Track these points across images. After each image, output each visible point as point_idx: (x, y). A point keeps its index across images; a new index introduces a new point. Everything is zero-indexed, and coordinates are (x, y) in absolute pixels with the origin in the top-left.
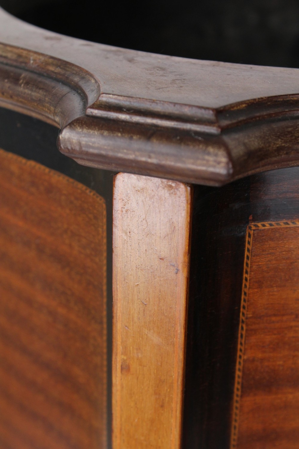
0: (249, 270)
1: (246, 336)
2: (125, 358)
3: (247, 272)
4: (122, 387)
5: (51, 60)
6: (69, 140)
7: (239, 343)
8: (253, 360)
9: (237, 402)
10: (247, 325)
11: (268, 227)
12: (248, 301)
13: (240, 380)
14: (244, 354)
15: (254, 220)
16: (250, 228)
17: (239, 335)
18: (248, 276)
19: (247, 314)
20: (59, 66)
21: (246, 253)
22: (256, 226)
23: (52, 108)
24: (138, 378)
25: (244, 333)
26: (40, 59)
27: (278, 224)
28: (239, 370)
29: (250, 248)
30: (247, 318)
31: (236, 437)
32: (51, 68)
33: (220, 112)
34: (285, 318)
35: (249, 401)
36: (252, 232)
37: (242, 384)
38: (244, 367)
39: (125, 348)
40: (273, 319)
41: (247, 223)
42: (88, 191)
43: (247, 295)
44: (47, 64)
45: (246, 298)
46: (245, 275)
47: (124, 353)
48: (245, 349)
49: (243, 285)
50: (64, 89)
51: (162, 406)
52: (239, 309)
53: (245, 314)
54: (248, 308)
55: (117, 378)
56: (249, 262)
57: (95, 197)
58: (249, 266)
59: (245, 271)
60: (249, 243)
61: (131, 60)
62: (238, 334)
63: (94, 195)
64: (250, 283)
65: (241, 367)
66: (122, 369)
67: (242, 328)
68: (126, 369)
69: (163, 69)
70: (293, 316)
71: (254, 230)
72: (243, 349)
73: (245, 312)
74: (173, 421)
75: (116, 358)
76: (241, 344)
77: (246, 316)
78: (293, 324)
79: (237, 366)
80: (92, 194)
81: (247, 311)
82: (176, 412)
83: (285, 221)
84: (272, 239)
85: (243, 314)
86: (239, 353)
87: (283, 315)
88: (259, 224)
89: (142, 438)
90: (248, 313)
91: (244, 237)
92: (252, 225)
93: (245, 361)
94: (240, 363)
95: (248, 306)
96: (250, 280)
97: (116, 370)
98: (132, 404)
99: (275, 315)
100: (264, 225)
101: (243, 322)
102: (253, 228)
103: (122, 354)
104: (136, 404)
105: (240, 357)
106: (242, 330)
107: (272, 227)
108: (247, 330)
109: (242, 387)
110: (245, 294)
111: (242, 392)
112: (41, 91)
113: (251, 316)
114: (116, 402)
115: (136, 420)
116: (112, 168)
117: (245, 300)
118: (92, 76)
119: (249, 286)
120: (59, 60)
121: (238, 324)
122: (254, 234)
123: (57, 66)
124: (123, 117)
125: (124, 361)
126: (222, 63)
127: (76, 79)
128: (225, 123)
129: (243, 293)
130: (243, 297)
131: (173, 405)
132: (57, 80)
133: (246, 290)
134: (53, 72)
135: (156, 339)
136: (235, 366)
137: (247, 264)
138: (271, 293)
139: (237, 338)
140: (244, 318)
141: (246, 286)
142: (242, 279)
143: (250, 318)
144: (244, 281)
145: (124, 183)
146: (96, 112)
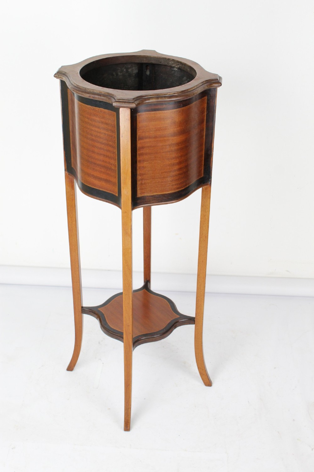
7: (137, 132)
8: (140, 135)
9: (138, 142)
14: (138, 134)
29: (138, 117)
31: (138, 148)
33: (134, 99)
40: (142, 128)
41: (138, 113)
46: (137, 121)
49: (137, 123)
57: (118, 110)
68: (122, 137)
78: (145, 128)
83: (143, 113)
84: (141, 115)
85: (138, 127)
91: (137, 115)
111: (138, 140)
116: (119, 107)
121: (137, 129)
122: (139, 115)
124: (121, 100)
145: (121, 109)
146: (117, 100)
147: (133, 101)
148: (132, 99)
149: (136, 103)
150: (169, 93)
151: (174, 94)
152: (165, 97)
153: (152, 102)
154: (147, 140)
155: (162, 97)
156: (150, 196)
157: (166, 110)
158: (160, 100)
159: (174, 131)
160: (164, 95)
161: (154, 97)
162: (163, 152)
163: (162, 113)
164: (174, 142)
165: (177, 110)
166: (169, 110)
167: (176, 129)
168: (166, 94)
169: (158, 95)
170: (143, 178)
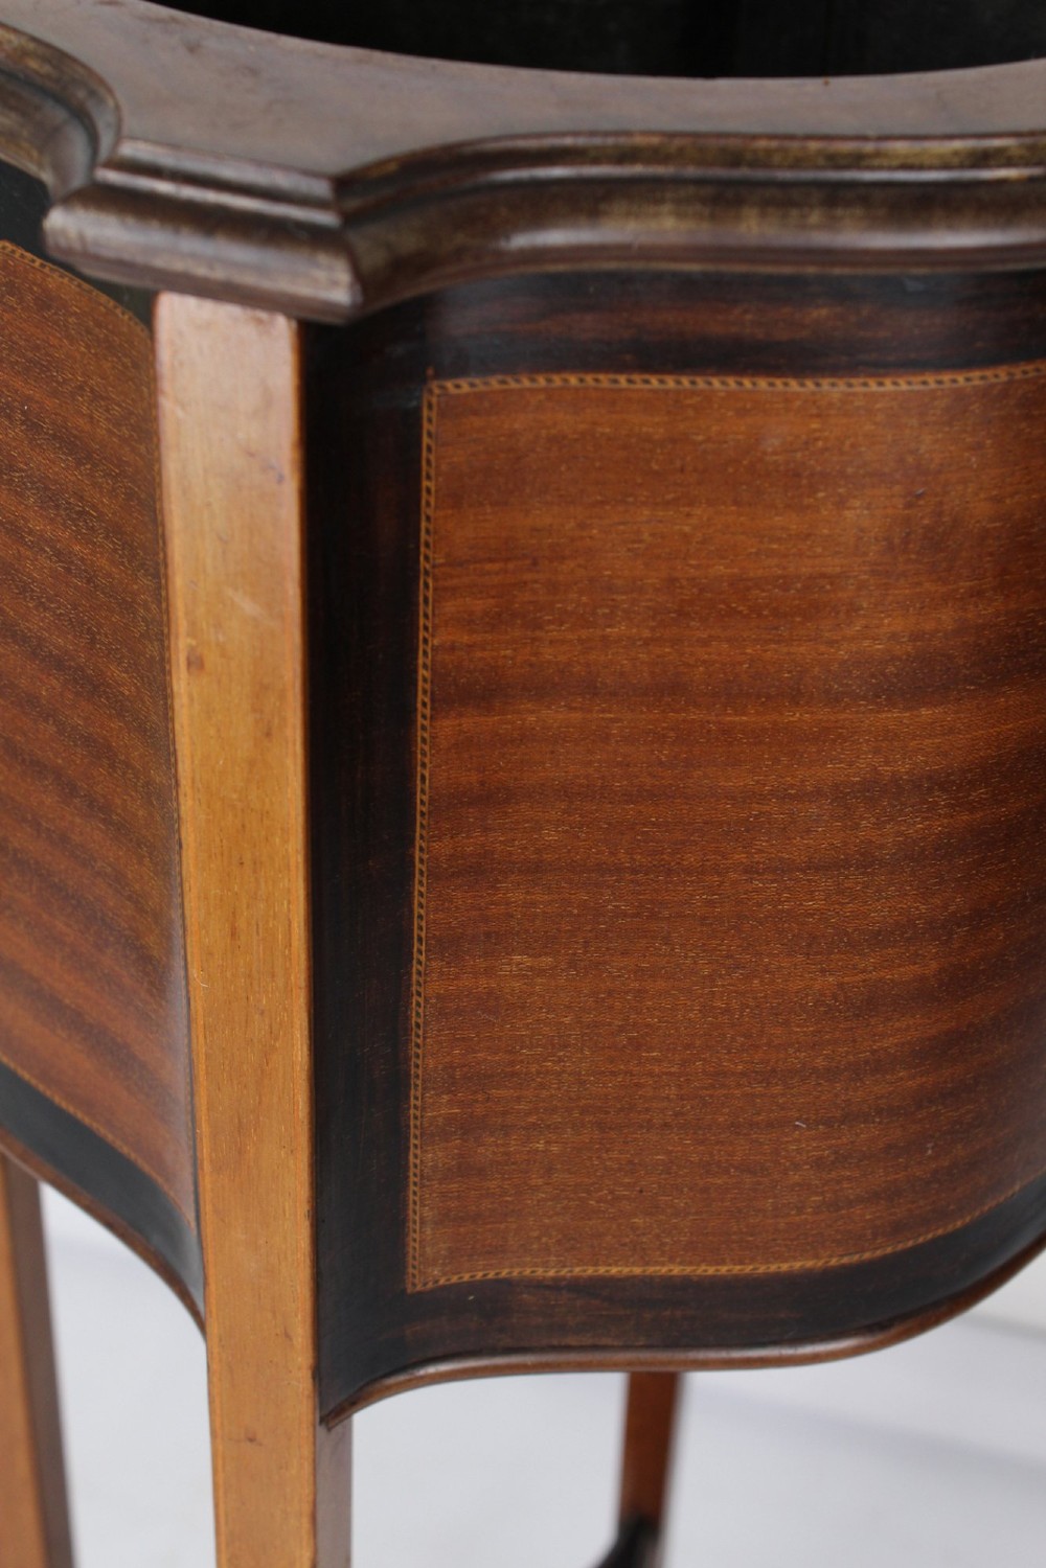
0: (433, 473)
1: (434, 601)
2: (194, 643)
3: (429, 477)
4: (191, 699)
5: (31, 46)
6: (63, 232)
7: (421, 613)
8: (453, 648)
9: (424, 728)
10: (435, 579)
11: (466, 388)
12: (436, 533)
13: (428, 686)
14: (433, 636)
15: (437, 376)
16: (431, 392)
17: (421, 599)
18: (431, 485)
19: (434, 559)
20: (50, 62)
21: (425, 440)
22: (442, 387)
23: (35, 154)
24: (219, 682)
25: (430, 594)
26: (10, 42)
27: (486, 384)
28: (425, 666)
29: (433, 429)
30: (434, 567)
31: (425, 798)
32: (33, 64)
33: (344, 184)
34: (511, 566)
35: (447, 725)
36: (434, 400)
37: (432, 693)
38: (433, 660)
39: (193, 624)
40: (488, 567)
41: (424, 380)
42: (118, 311)
43: (432, 520)
44: (25, 53)
45: (431, 527)
46: (425, 483)
47: (192, 633)
48: (435, 627)
49: (423, 503)
50: (59, 115)
51: (268, 734)
52: (418, 548)
53: (430, 558)
54: (434, 546)
55: (182, 683)
56: (432, 458)
57: (132, 323)
58: (434, 464)
59: (424, 474)
60: (430, 420)
61: (193, 48)
62: (418, 596)
63: (130, 319)
64: (437, 498)
65: (429, 662)
66: (189, 664)
67: (426, 586)
68: (196, 663)
69: (253, 72)
70: (528, 562)
71: (439, 396)
72: (430, 625)
73: (431, 555)
74: (289, 762)
75: (176, 644)
76: (426, 616)
77: (431, 561)
78: (528, 576)
79: (421, 660)
80: (126, 317)
81: (434, 552)
82: (294, 744)
83: (500, 377)
84: (475, 413)
85: (427, 558)
86: (422, 634)
87: (507, 560)
88: (449, 385)
89: (235, 796)
90: (436, 556)
91: (419, 409)
92: (434, 385)
93: (434, 649)
94: (425, 653)
95: (434, 542)
96: (436, 491)
97: (178, 665)
98: (212, 732)
99: (491, 560)
100: (458, 386)
101: (427, 573)
102: (437, 391)
103: (188, 635)
104: (219, 730)
105: (425, 641)
106: (426, 588)
107: (476, 390)
108: (435, 589)
109: (433, 700)
110: (428, 518)
111: (432, 709)
112: (13, 115)
113: (442, 561)
114: (182, 727)
115: (221, 762)
116: (146, 283)
117: (428, 532)
118: (110, 91)
119: (436, 502)
120: (48, 46)
121: (418, 578)
122: (439, 404)
123: (45, 60)
124: (164, 187)
125: (192, 649)
126: (377, 55)
127: (81, 94)
128: (353, 203)
129: (423, 518)
130: (423, 524)
131: (289, 732)
132: (45, 92)
133: (430, 512)
134: (37, 73)
135: (248, 607)
136: (416, 658)
137: (429, 462)
138: (481, 518)
139: (417, 604)
140: (428, 566)
141: (428, 504)
142: (419, 491)
143: (442, 565)
144: (424, 494)
145: (173, 310)
146: (113, 177)
147: (326, 218)
148: (322, 189)
149: (374, 258)
150: (901, 147)
151: (983, 159)
152: (837, 197)
153: (622, 251)
154: (555, 716)
155: (784, 198)
156: (555, 1285)
157: (835, 371)
158: (753, 228)
159: (915, 637)
160: (835, 161)
161: (677, 182)
162: (750, 870)
163: (787, 399)
164: (903, 768)
165: (1000, 375)
166: (880, 367)
167: (947, 617)
168: (858, 161)
169: (735, 159)
170: (479, 1110)
